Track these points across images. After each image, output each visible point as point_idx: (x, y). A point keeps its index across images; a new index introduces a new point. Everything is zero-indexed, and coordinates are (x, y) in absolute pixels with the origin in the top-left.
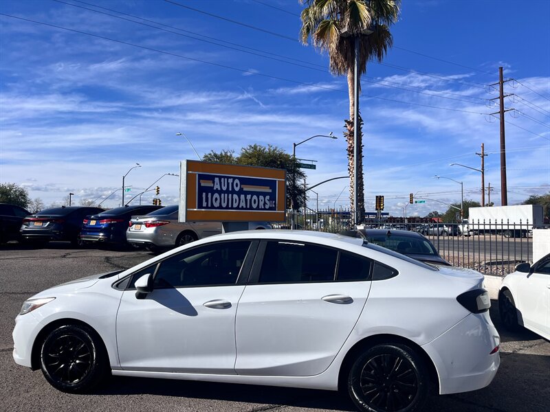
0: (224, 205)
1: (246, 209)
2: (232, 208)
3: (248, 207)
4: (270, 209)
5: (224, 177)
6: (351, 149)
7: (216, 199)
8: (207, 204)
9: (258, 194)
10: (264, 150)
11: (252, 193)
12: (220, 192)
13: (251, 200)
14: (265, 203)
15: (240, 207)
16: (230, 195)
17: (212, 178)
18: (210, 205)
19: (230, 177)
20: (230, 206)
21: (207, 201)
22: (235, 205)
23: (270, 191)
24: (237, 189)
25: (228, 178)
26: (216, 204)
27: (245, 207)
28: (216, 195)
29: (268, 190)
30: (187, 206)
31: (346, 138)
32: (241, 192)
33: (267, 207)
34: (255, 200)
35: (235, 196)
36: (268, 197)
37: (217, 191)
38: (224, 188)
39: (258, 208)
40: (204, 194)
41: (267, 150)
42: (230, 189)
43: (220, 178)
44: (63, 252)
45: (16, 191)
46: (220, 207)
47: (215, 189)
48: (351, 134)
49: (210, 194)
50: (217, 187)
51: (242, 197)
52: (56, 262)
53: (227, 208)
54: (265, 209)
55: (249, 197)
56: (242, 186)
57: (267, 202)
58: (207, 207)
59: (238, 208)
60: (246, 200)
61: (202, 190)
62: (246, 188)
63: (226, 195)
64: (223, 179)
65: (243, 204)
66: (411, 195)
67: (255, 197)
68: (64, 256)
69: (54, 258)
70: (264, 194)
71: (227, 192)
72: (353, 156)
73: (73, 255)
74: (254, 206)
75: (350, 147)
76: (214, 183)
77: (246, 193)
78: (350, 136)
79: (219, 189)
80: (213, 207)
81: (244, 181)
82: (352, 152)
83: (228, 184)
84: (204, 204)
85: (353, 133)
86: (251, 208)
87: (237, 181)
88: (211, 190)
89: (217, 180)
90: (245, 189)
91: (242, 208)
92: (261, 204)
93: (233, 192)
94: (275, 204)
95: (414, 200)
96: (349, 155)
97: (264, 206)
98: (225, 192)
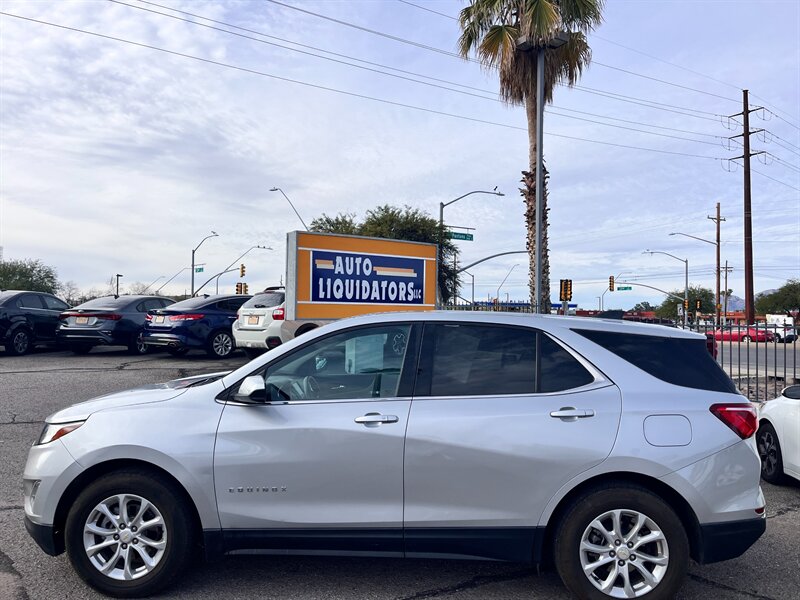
6: (531, 214)
10: (399, 213)
11: (389, 279)
12: (344, 277)
14: (407, 294)
28: (338, 282)
30: (298, 298)
31: (524, 198)
37: (339, 276)
41: (403, 213)
44: (118, 361)
45: (40, 271)
48: (532, 192)
66: (611, 278)
68: (121, 368)
69: (107, 370)
70: (407, 280)
72: (534, 224)
73: (133, 366)
75: (529, 211)
78: (530, 194)
82: (533, 217)
85: (535, 190)
92: (402, 294)
95: (616, 286)
96: (529, 223)
97: (406, 296)
98: (350, 277)
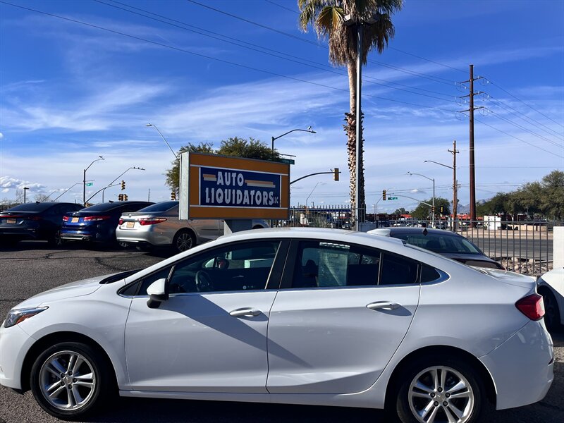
0: (228, 201)
1: (250, 205)
2: (236, 204)
3: (252, 203)
4: (274, 205)
5: (228, 171)
6: (352, 143)
7: (220, 195)
8: (211, 200)
9: (262, 189)
10: (245, 143)
11: (256, 189)
12: (224, 187)
13: (254, 196)
14: (269, 200)
15: (244, 203)
16: (234, 190)
17: (215, 172)
18: (213, 202)
19: (234, 172)
20: (234, 202)
21: (210, 197)
22: (239, 202)
23: (274, 186)
24: (241, 184)
25: (232, 172)
26: (220, 200)
27: (248, 203)
28: (220, 191)
29: (271, 185)
30: (190, 202)
31: (346, 132)
32: (245, 187)
33: (271, 203)
34: (259, 196)
35: (239, 192)
36: (271, 193)
37: (220, 186)
38: (228, 183)
39: (261, 205)
40: (207, 189)
41: (249, 143)
42: (234, 185)
43: (223, 171)
44: (44, 252)
46: (224, 203)
47: (218, 184)
48: (353, 128)
49: (213, 189)
50: (220, 181)
51: (246, 192)
52: (41, 265)
53: (231, 204)
54: (269, 206)
55: (252, 192)
56: (246, 181)
57: (271, 198)
58: (210, 204)
59: (241, 204)
60: (250, 196)
61: (205, 184)
62: (250, 183)
63: (230, 190)
64: (226, 173)
65: (246, 200)
66: (384, 192)
67: (259, 193)
68: (47, 258)
70: (268, 190)
71: (231, 187)
72: (355, 151)
74: (258, 202)
75: (351, 141)
76: (217, 177)
77: (250, 189)
78: (351, 130)
79: (223, 184)
80: (216, 203)
81: (248, 176)
82: (354, 146)
83: (232, 178)
84: (208, 200)
85: (355, 127)
86: (255, 205)
87: (240, 176)
88: (213, 185)
89: (220, 174)
90: (248, 185)
91: (246, 205)
92: (265, 200)
93: (237, 187)
94: (279, 200)
95: (387, 197)
96: (350, 150)
97: (268, 202)
98: (228, 187)
